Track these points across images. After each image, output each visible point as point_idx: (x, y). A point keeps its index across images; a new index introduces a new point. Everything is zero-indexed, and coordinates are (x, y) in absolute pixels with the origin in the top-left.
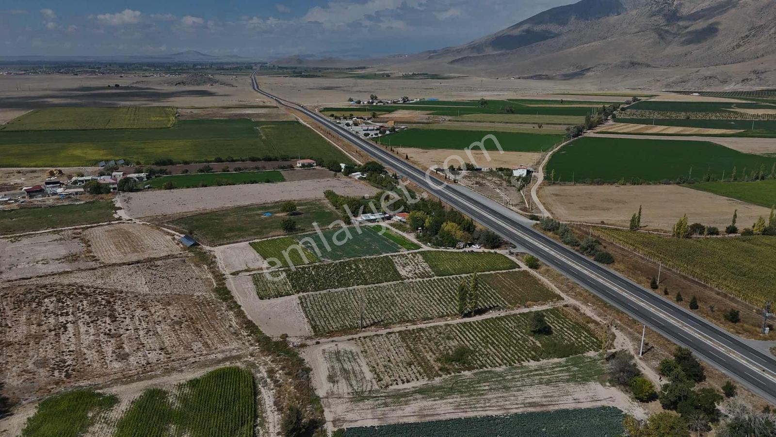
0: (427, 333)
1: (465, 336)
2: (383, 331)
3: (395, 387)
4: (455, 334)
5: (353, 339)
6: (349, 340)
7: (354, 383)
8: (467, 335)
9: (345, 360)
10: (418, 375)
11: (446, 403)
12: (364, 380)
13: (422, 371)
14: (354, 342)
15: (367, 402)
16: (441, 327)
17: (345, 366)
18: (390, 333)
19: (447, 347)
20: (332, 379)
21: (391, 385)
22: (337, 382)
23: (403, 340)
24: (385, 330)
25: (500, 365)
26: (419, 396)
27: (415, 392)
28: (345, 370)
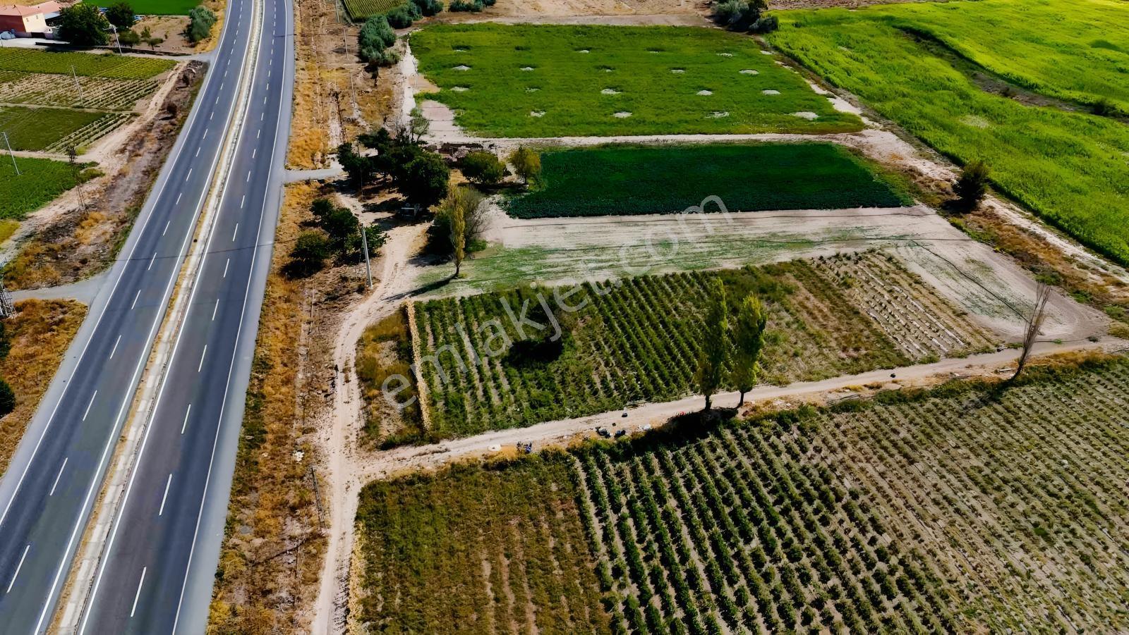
0: (832, 357)
2: (952, 367)
3: (857, 250)
7: (934, 258)
10: (823, 265)
11: (765, 229)
12: (919, 262)
13: (818, 273)
14: (1007, 340)
15: (893, 234)
16: (799, 378)
17: (976, 286)
18: (930, 360)
20: (983, 267)
21: (865, 253)
22: (967, 261)
23: (884, 341)
25: (666, 279)
26: (812, 238)
27: (821, 242)
28: (972, 280)
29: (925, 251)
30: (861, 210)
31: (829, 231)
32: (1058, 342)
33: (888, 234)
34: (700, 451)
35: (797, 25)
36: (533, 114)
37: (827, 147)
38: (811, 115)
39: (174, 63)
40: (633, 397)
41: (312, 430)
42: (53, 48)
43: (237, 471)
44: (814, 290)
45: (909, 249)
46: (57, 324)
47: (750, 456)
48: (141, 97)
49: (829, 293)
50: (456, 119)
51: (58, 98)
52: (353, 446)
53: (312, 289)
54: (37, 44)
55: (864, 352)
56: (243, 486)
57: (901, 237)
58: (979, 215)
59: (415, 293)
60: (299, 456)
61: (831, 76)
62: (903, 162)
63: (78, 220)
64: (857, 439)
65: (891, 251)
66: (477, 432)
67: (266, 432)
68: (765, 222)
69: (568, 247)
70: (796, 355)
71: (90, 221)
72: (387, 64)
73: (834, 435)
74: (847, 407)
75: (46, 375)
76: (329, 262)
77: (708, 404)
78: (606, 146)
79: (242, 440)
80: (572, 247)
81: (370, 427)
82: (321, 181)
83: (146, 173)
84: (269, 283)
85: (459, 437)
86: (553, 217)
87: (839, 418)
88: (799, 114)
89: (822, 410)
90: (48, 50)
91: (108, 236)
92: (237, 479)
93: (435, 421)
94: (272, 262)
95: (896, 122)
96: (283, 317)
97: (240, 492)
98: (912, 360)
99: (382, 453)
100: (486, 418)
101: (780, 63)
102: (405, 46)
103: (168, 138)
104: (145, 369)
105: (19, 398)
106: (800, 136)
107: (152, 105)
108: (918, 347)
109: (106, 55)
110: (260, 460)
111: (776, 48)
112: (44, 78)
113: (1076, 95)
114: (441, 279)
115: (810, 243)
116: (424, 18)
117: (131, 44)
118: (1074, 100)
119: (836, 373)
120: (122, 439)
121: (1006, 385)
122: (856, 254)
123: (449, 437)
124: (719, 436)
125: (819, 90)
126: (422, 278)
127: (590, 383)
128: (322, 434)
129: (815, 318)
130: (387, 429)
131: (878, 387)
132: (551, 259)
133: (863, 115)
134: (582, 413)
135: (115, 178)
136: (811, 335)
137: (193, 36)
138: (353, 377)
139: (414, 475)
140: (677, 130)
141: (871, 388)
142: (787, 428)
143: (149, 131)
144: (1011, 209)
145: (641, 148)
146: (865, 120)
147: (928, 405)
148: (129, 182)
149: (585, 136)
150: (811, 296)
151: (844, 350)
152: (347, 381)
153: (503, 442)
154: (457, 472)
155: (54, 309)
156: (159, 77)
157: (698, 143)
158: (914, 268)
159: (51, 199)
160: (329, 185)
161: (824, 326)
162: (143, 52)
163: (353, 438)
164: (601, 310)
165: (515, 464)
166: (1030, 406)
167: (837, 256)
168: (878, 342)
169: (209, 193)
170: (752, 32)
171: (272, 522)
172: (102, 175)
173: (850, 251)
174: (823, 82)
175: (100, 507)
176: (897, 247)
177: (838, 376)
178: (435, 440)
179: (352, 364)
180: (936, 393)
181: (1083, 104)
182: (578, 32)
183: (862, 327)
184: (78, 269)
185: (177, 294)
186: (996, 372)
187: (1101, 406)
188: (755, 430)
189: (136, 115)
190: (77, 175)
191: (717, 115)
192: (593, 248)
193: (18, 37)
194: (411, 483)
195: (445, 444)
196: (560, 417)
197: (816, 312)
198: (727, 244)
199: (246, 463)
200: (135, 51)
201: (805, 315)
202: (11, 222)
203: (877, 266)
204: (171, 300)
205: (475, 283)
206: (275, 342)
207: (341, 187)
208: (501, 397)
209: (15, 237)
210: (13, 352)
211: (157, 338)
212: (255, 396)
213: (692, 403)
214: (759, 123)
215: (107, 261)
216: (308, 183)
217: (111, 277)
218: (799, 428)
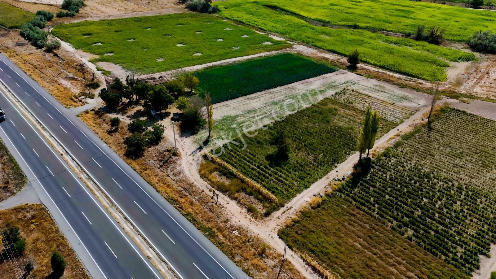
5: (418, 111)
7: (365, 87)
9: (393, 96)
10: (336, 98)
12: (363, 89)
13: (337, 101)
17: (386, 94)
18: (402, 122)
20: (381, 87)
22: (375, 86)
25: (291, 116)
28: (383, 92)
29: (359, 85)
30: (325, 75)
31: (323, 85)
33: (342, 82)
35: (225, 8)
36: (158, 60)
38: (269, 43)
40: (332, 164)
41: (227, 220)
44: (342, 107)
45: (354, 86)
46: (33, 218)
49: (349, 107)
50: (124, 68)
52: (252, 220)
53: (150, 160)
56: (230, 254)
57: (347, 82)
58: (361, 70)
60: (236, 233)
62: (318, 55)
65: (350, 88)
66: (293, 196)
67: (210, 229)
68: (299, 87)
69: (239, 113)
72: (56, 47)
75: (63, 245)
77: (361, 157)
79: (206, 236)
80: (241, 113)
81: (250, 210)
84: (128, 163)
85: (289, 201)
87: (399, 149)
88: (265, 44)
89: (392, 148)
94: (117, 154)
95: (300, 41)
97: (233, 257)
98: (396, 123)
99: (268, 218)
100: (289, 189)
101: (235, 24)
102: (54, 38)
104: (118, 223)
106: (275, 52)
108: (394, 118)
110: (222, 240)
111: (227, 18)
113: (344, 23)
114: (203, 140)
115: (323, 91)
118: (344, 25)
119: (381, 134)
120: (149, 258)
121: (429, 123)
122: (341, 91)
123: (285, 202)
124: (373, 168)
125: (261, 33)
126: (194, 142)
128: (234, 220)
130: (259, 208)
131: (399, 135)
133: (286, 40)
134: (322, 176)
141: (397, 136)
142: (389, 158)
144: (367, 65)
146: (289, 42)
147: (417, 136)
149: (193, 65)
150: (344, 110)
153: (307, 196)
154: (306, 214)
155: (20, 212)
158: (363, 92)
160: (99, 112)
163: (249, 217)
165: (322, 203)
167: (336, 93)
173: (338, 91)
174: (259, 30)
176: (350, 86)
177: (383, 135)
178: (282, 205)
179: (210, 187)
180: (415, 132)
181: (348, 26)
184: (5, 188)
185: (86, 183)
186: (422, 120)
187: (457, 122)
188: (381, 162)
191: (235, 49)
192: (250, 111)
194: (294, 225)
195: (287, 205)
196: (316, 180)
197: (352, 115)
199: (219, 244)
201: (350, 117)
203: (352, 94)
204: (87, 186)
206: (164, 189)
207: (106, 111)
208: (286, 180)
211: (104, 206)
212: (187, 215)
213: (352, 159)
214: (255, 49)
215: (20, 178)
216: (87, 112)
217: (35, 186)
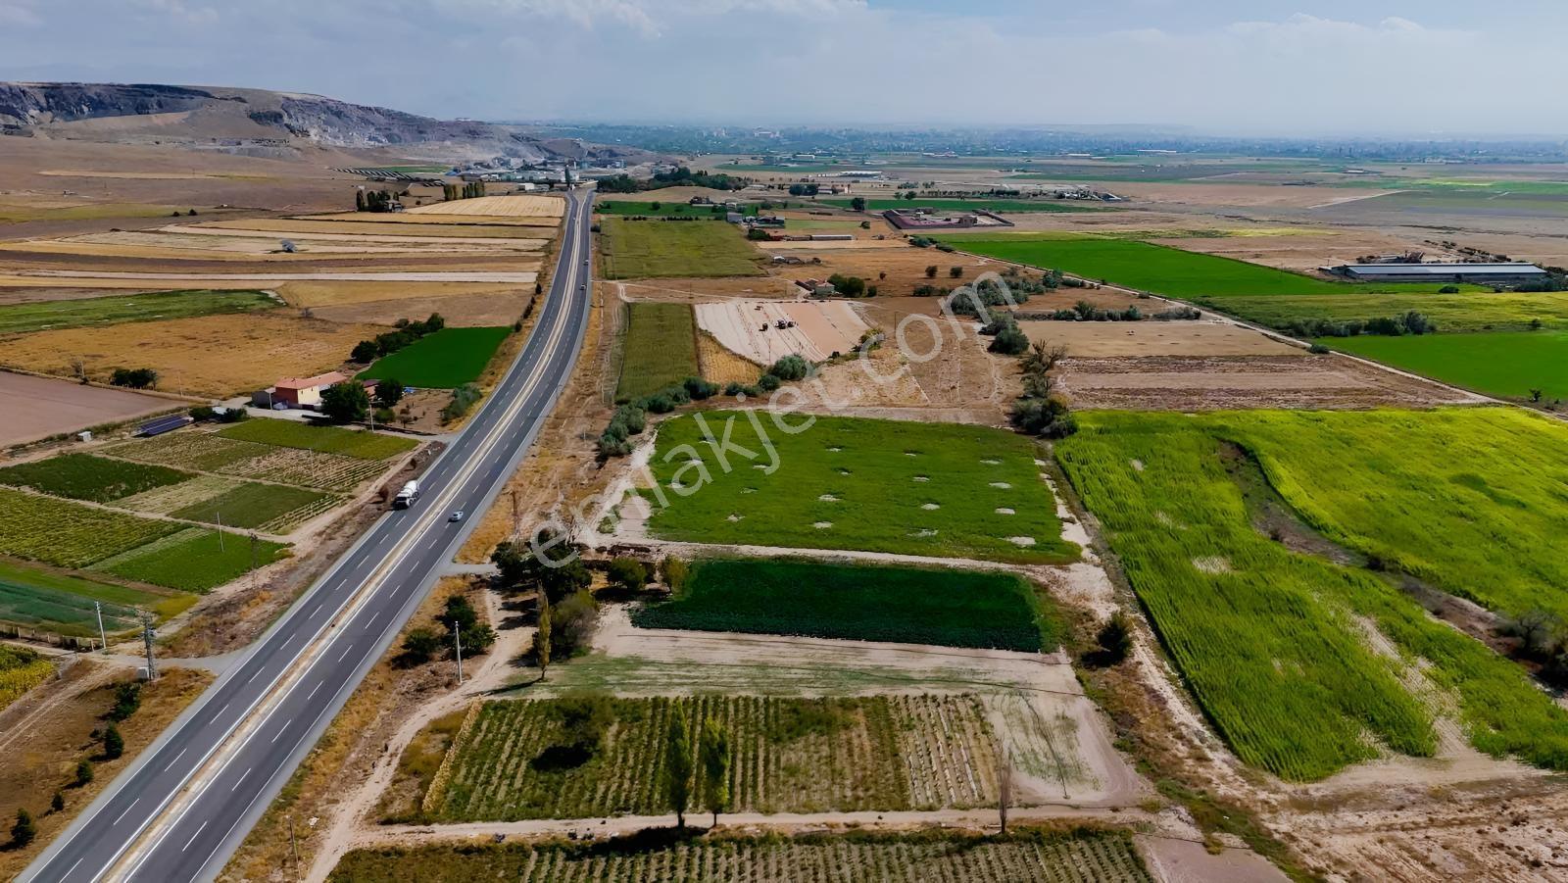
0: (837, 794)
1: (750, 773)
2: (946, 817)
3: (951, 693)
4: (771, 781)
5: (1027, 806)
6: (1035, 806)
7: (1026, 710)
8: (744, 775)
9: (1046, 756)
10: (902, 705)
11: (875, 661)
12: (1006, 712)
13: (891, 711)
14: (1025, 799)
15: (1005, 680)
16: (789, 809)
17: (1043, 743)
18: (931, 809)
19: (812, 748)
20: (1069, 725)
21: (956, 697)
22: (1057, 717)
23: (901, 785)
24: (940, 819)
25: (736, 701)
26: (915, 676)
27: (920, 681)
28: (1045, 737)
29: (1023, 702)
30: (993, 652)
31: (939, 670)
32: (1077, 808)
33: (997, 679)
34: (647, 862)
35: (1101, 432)
36: (733, 518)
37: (1012, 579)
38: (1030, 541)
39: (416, 443)
40: (619, 810)
41: (336, 801)
42: (315, 422)
43: (257, 825)
44: (873, 727)
45: (1007, 697)
46: (185, 690)
47: (688, 870)
48: (366, 478)
49: (885, 732)
50: (651, 518)
51: (294, 476)
52: (360, 818)
53: (410, 679)
54: (303, 416)
55: (871, 792)
56: (255, 838)
57: (1009, 685)
58: (1117, 671)
59: (496, 692)
60: (313, 821)
61: (1087, 498)
62: (1088, 604)
63: (250, 597)
64: (798, 868)
65: (986, 699)
66: (467, 821)
67: (297, 798)
68: (883, 654)
69: (666, 660)
70: (804, 788)
71: (258, 600)
72: (619, 455)
73: (779, 863)
74: (811, 840)
75: (156, 732)
76: (437, 655)
77: (681, 821)
78: (778, 558)
79: (275, 801)
80: (670, 660)
81: (384, 804)
82: (479, 576)
83: (329, 557)
84: (374, 671)
85: (450, 823)
86: (673, 628)
87: (796, 849)
88: (1015, 540)
89: (786, 840)
90: (309, 424)
91: (266, 616)
92: (254, 832)
93: (438, 804)
94: (387, 652)
95: (1117, 558)
96: (368, 703)
97: (250, 842)
98: (913, 805)
99: (379, 827)
100: (483, 809)
101: (1045, 476)
102: (652, 434)
103: (365, 525)
104: (232, 735)
105: (126, 748)
106: (995, 565)
107: (372, 489)
108: (929, 793)
109: (359, 432)
110: (281, 819)
111: (1055, 458)
112: (292, 453)
114: (527, 681)
115: (909, 681)
116: (693, 402)
117: (385, 421)
119: (828, 807)
120: (185, 789)
121: (982, 840)
122: (947, 697)
123: (441, 822)
124: (674, 851)
125: (1062, 512)
126: (510, 678)
127: (594, 791)
128: (341, 806)
129: (851, 755)
130: (396, 808)
131: (856, 825)
132: (644, 671)
133: (1088, 546)
134: (568, 816)
135: (301, 560)
136: (833, 771)
137: (450, 415)
138: (396, 762)
139: (392, 848)
140: (867, 547)
141: (848, 826)
142: (740, 853)
143: (355, 515)
144: (1160, 667)
145: (814, 563)
146: (1086, 553)
147: (892, 849)
148: (311, 565)
149: (767, 546)
150: (865, 734)
151: (854, 789)
152: (389, 764)
153: (482, 831)
154: (431, 851)
155: (190, 676)
156: (395, 458)
157: (877, 562)
158: (996, 719)
159: (238, 577)
160: (483, 581)
161: (853, 764)
162: (394, 430)
163: (364, 813)
164: (652, 725)
165: (480, 850)
166: (989, 863)
167: (925, 697)
168: (893, 785)
169: (369, 581)
170: (1044, 437)
171: (262, 868)
172: (291, 556)
173: (940, 693)
174: (1076, 504)
175: (144, 840)
176: (997, 693)
177: (828, 812)
178: (427, 823)
179: (401, 750)
180: (905, 840)
181: (1363, 555)
182: (845, 427)
183: (890, 769)
184: (226, 643)
185: (292, 673)
186: (984, 828)
187: (1062, 872)
188: (711, 849)
189: (351, 497)
190: (271, 554)
192: (690, 664)
193: (290, 408)
194: (387, 854)
195: (435, 827)
196: (547, 817)
197: (857, 751)
198: (822, 672)
199: (269, 820)
200: (387, 429)
201: (845, 751)
202: (195, 595)
203: (958, 711)
204: (285, 678)
205: (553, 689)
206: (347, 724)
207: (494, 584)
208: (508, 793)
209: (192, 610)
210: (141, 710)
211: (256, 709)
212: (305, 767)
213: (669, 820)
214: (960, 546)
215: (252, 638)
216: (464, 577)
217: (248, 652)
218: (752, 854)
